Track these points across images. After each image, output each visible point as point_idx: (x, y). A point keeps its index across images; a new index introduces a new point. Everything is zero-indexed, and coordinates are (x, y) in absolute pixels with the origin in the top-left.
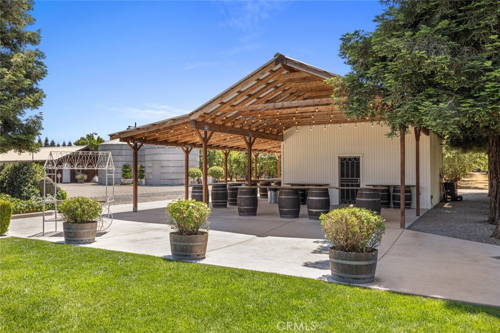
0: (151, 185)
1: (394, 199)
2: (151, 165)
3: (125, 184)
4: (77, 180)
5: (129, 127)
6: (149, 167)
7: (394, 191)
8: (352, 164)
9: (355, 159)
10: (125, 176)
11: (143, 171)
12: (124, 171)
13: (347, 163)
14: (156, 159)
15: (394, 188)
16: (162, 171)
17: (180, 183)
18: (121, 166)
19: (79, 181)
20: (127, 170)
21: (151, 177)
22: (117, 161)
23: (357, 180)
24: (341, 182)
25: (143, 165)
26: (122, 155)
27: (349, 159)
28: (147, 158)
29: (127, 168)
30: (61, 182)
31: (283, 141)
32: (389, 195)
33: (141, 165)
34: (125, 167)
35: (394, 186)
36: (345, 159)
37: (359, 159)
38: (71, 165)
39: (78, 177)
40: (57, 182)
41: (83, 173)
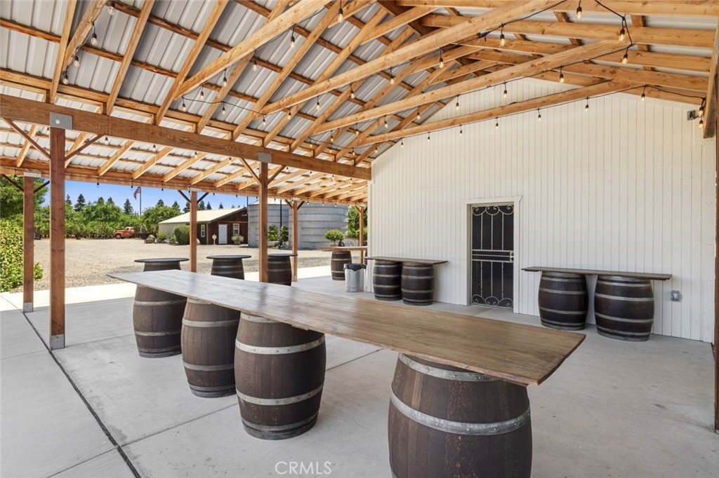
1: (597, 309)
4: (233, 242)
7: (600, 289)
8: (498, 218)
9: (504, 208)
10: (271, 238)
11: (287, 233)
13: (487, 218)
15: (599, 279)
16: (303, 233)
19: (235, 243)
23: (508, 254)
24: (474, 257)
25: (287, 226)
27: (492, 209)
29: (272, 230)
30: (217, 243)
31: (370, 179)
32: (585, 299)
33: (285, 227)
34: (271, 228)
35: (599, 275)
36: (481, 209)
37: (512, 208)
38: (228, 227)
39: (234, 238)
40: (212, 244)
41: (240, 234)
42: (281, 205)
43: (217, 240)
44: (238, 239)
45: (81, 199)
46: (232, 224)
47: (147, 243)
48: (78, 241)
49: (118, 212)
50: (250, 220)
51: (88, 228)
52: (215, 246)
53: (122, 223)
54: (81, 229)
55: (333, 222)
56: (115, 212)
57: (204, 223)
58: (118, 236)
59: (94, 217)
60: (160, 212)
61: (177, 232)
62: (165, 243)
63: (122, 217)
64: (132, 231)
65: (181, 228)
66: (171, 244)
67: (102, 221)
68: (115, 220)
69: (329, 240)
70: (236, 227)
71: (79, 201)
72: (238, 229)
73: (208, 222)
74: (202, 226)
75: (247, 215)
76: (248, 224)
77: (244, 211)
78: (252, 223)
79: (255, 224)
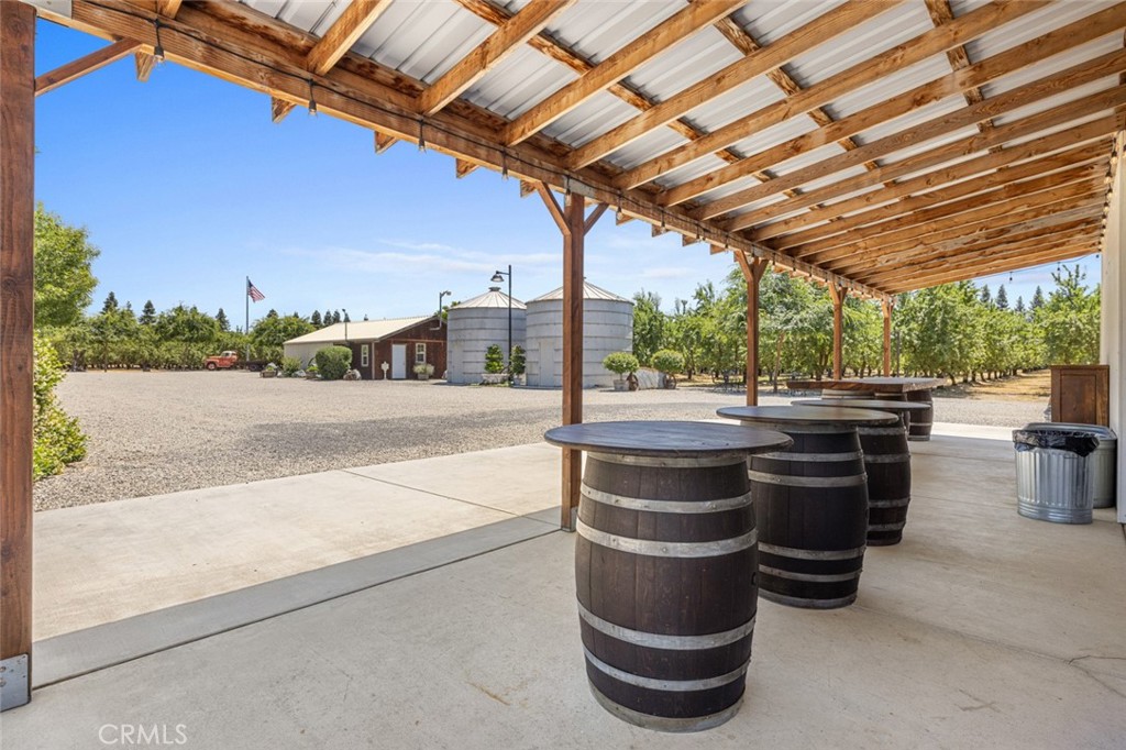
0: (536, 386)
2: (536, 347)
3: (488, 384)
4: (417, 374)
5: (498, 273)
6: (533, 350)
10: (489, 368)
11: (523, 360)
12: (487, 358)
14: (546, 334)
16: (557, 359)
18: (483, 349)
19: (420, 376)
20: (494, 356)
21: (536, 371)
22: (477, 340)
25: (523, 348)
26: (486, 329)
28: (530, 333)
29: (494, 353)
30: (389, 378)
33: (518, 348)
34: (492, 350)
38: (408, 349)
39: (418, 369)
40: (382, 378)
41: (428, 362)
42: (510, 308)
43: (389, 371)
44: (425, 370)
45: (149, 308)
46: (414, 343)
47: (264, 377)
48: (146, 373)
50: (450, 336)
51: (162, 352)
52: (385, 381)
53: (216, 345)
54: (151, 355)
55: (611, 337)
57: (368, 342)
58: (212, 366)
59: (172, 336)
60: (282, 326)
61: (321, 358)
62: (296, 376)
63: (218, 334)
64: (234, 357)
65: (330, 351)
66: (308, 378)
67: (185, 341)
68: (206, 339)
69: (611, 372)
70: (421, 349)
71: (146, 312)
72: (424, 353)
73: (375, 340)
74: (363, 346)
75: (445, 326)
76: (445, 344)
77: (434, 321)
78: (456, 341)
79: (462, 343)
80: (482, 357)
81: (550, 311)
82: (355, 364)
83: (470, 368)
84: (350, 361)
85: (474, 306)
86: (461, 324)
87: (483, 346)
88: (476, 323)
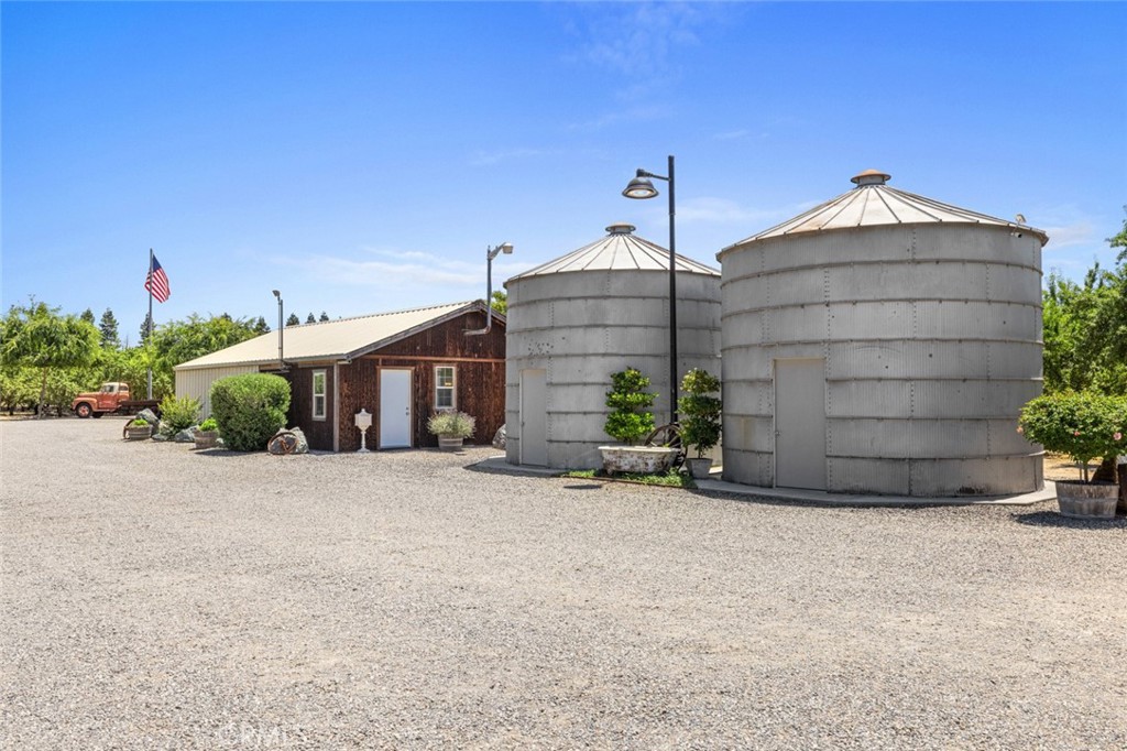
2: (766, 372)
3: (619, 475)
4: (436, 437)
5: (640, 173)
6: (751, 382)
10: (620, 425)
11: (712, 406)
12: (614, 404)
14: (799, 335)
16: (838, 409)
17: (956, 485)
18: (600, 379)
19: (442, 441)
20: (631, 397)
21: (763, 441)
22: (584, 355)
25: (714, 372)
26: (606, 326)
28: (744, 332)
29: (630, 390)
30: (373, 445)
33: (701, 375)
34: (623, 383)
38: (416, 377)
39: (439, 424)
40: (356, 448)
41: (462, 408)
42: (672, 272)
43: (373, 432)
44: (455, 427)
46: (429, 365)
47: (130, 437)
49: (85, 338)
50: (514, 347)
52: (364, 456)
56: (74, 338)
57: (325, 364)
58: (84, 410)
60: (200, 336)
61: (221, 400)
62: (184, 440)
63: (97, 353)
64: (123, 393)
65: (237, 385)
66: (202, 446)
70: (446, 376)
72: (453, 387)
73: (339, 357)
74: (316, 374)
75: (499, 327)
76: (501, 368)
77: (476, 314)
78: (530, 357)
79: (545, 364)
80: (595, 400)
81: (811, 267)
82: (298, 416)
83: (567, 428)
84: (286, 407)
85: (576, 267)
86: (543, 316)
87: (599, 371)
88: (579, 311)
